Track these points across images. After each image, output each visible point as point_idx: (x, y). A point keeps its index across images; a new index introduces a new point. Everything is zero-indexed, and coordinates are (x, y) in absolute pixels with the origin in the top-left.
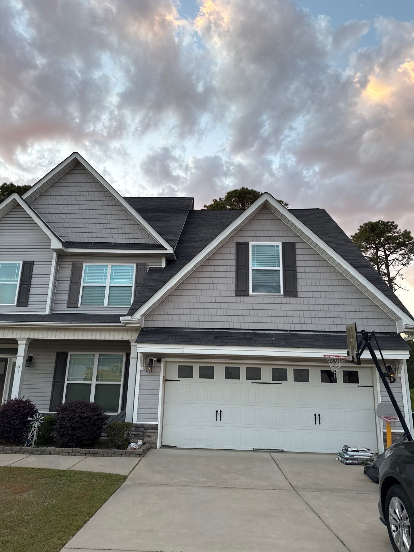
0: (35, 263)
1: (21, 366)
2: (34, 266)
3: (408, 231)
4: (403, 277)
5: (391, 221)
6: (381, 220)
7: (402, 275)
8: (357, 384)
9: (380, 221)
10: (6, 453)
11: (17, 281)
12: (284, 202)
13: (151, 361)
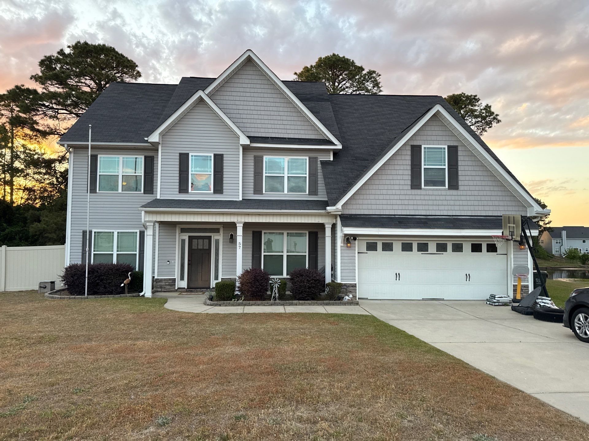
0: (224, 156)
1: (241, 243)
2: (224, 159)
5: (474, 95)
6: (464, 93)
8: (496, 253)
9: (462, 93)
10: (265, 306)
12: (376, 73)
13: (348, 239)
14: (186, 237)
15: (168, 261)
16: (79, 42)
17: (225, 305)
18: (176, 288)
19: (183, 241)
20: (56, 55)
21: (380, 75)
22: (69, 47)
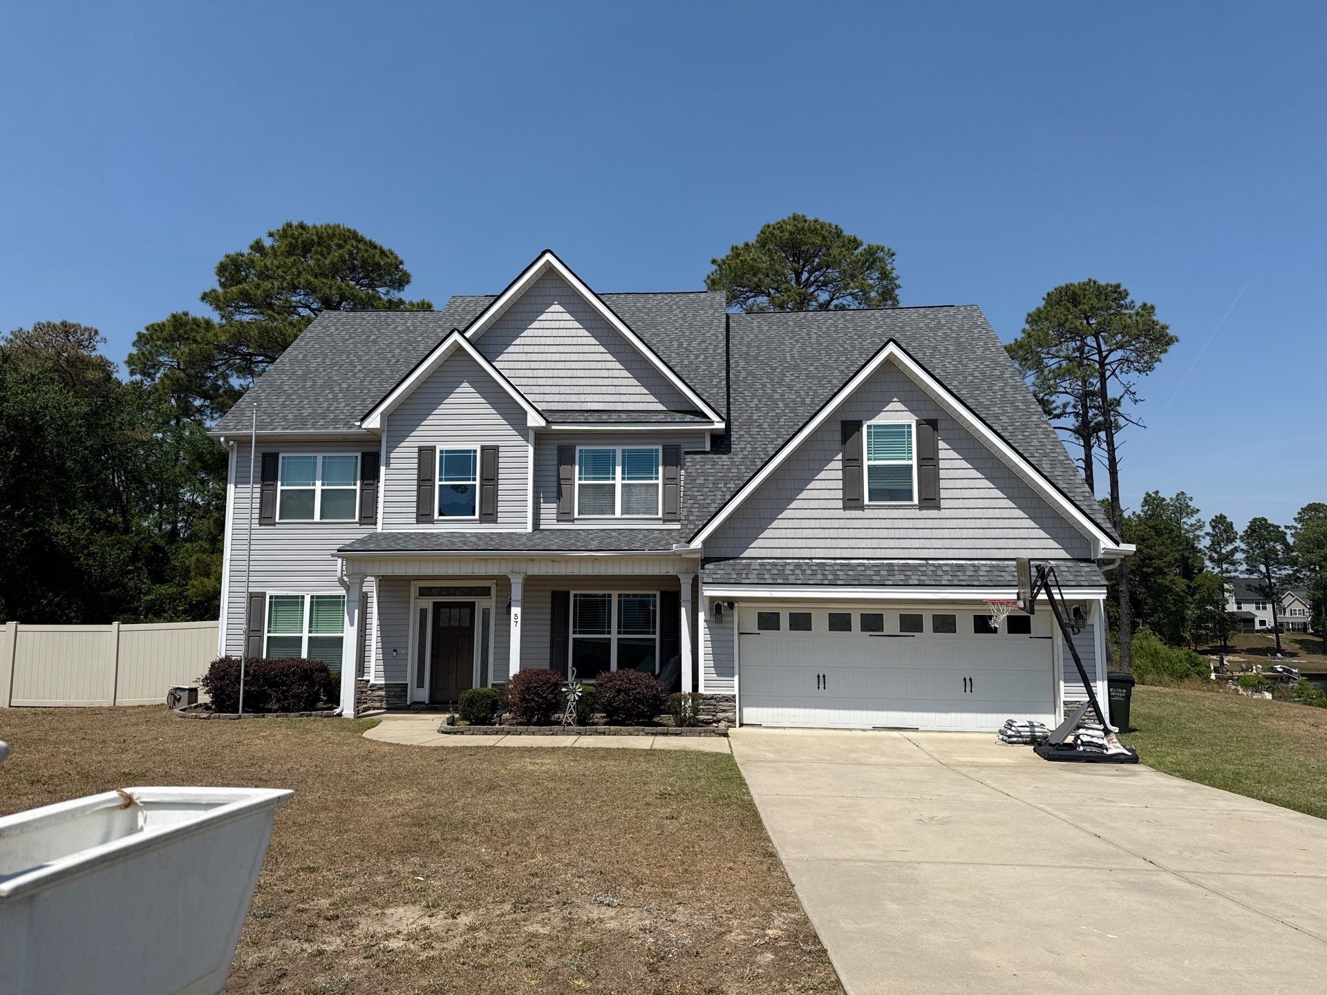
0: (501, 449)
1: (519, 616)
2: (501, 454)
3: (1149, 305)
4: (1137, 397)
5: (1114, 283)
6: (1094, 279)
7: (1134, 393)
8: (1029, 635)
9: (1090, 280)
11: (474, 479)
12: (886, 249)
13: (718, 607)
14: (428, 603)
15: (395, 651)
16: (289, 225)
17: (471, 732)
18: (408, 703)
19: (423, 613)
20: (246, 251)
21: (893, 254)
22: (271, 235)
